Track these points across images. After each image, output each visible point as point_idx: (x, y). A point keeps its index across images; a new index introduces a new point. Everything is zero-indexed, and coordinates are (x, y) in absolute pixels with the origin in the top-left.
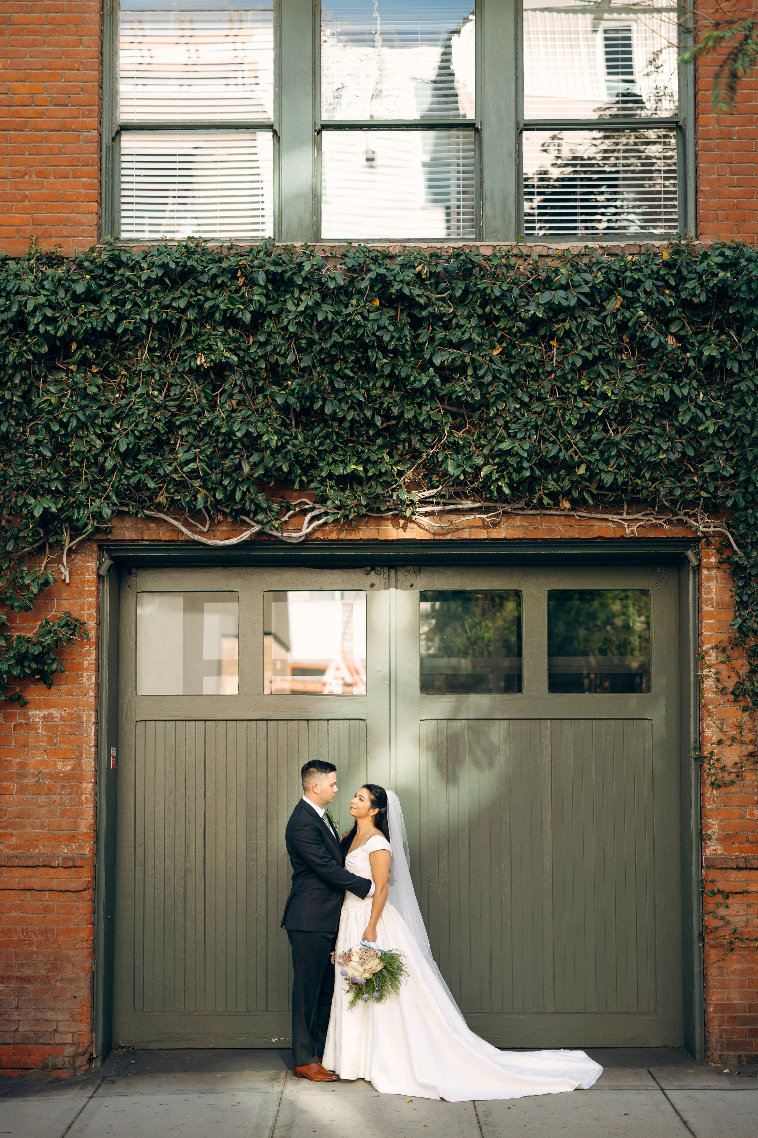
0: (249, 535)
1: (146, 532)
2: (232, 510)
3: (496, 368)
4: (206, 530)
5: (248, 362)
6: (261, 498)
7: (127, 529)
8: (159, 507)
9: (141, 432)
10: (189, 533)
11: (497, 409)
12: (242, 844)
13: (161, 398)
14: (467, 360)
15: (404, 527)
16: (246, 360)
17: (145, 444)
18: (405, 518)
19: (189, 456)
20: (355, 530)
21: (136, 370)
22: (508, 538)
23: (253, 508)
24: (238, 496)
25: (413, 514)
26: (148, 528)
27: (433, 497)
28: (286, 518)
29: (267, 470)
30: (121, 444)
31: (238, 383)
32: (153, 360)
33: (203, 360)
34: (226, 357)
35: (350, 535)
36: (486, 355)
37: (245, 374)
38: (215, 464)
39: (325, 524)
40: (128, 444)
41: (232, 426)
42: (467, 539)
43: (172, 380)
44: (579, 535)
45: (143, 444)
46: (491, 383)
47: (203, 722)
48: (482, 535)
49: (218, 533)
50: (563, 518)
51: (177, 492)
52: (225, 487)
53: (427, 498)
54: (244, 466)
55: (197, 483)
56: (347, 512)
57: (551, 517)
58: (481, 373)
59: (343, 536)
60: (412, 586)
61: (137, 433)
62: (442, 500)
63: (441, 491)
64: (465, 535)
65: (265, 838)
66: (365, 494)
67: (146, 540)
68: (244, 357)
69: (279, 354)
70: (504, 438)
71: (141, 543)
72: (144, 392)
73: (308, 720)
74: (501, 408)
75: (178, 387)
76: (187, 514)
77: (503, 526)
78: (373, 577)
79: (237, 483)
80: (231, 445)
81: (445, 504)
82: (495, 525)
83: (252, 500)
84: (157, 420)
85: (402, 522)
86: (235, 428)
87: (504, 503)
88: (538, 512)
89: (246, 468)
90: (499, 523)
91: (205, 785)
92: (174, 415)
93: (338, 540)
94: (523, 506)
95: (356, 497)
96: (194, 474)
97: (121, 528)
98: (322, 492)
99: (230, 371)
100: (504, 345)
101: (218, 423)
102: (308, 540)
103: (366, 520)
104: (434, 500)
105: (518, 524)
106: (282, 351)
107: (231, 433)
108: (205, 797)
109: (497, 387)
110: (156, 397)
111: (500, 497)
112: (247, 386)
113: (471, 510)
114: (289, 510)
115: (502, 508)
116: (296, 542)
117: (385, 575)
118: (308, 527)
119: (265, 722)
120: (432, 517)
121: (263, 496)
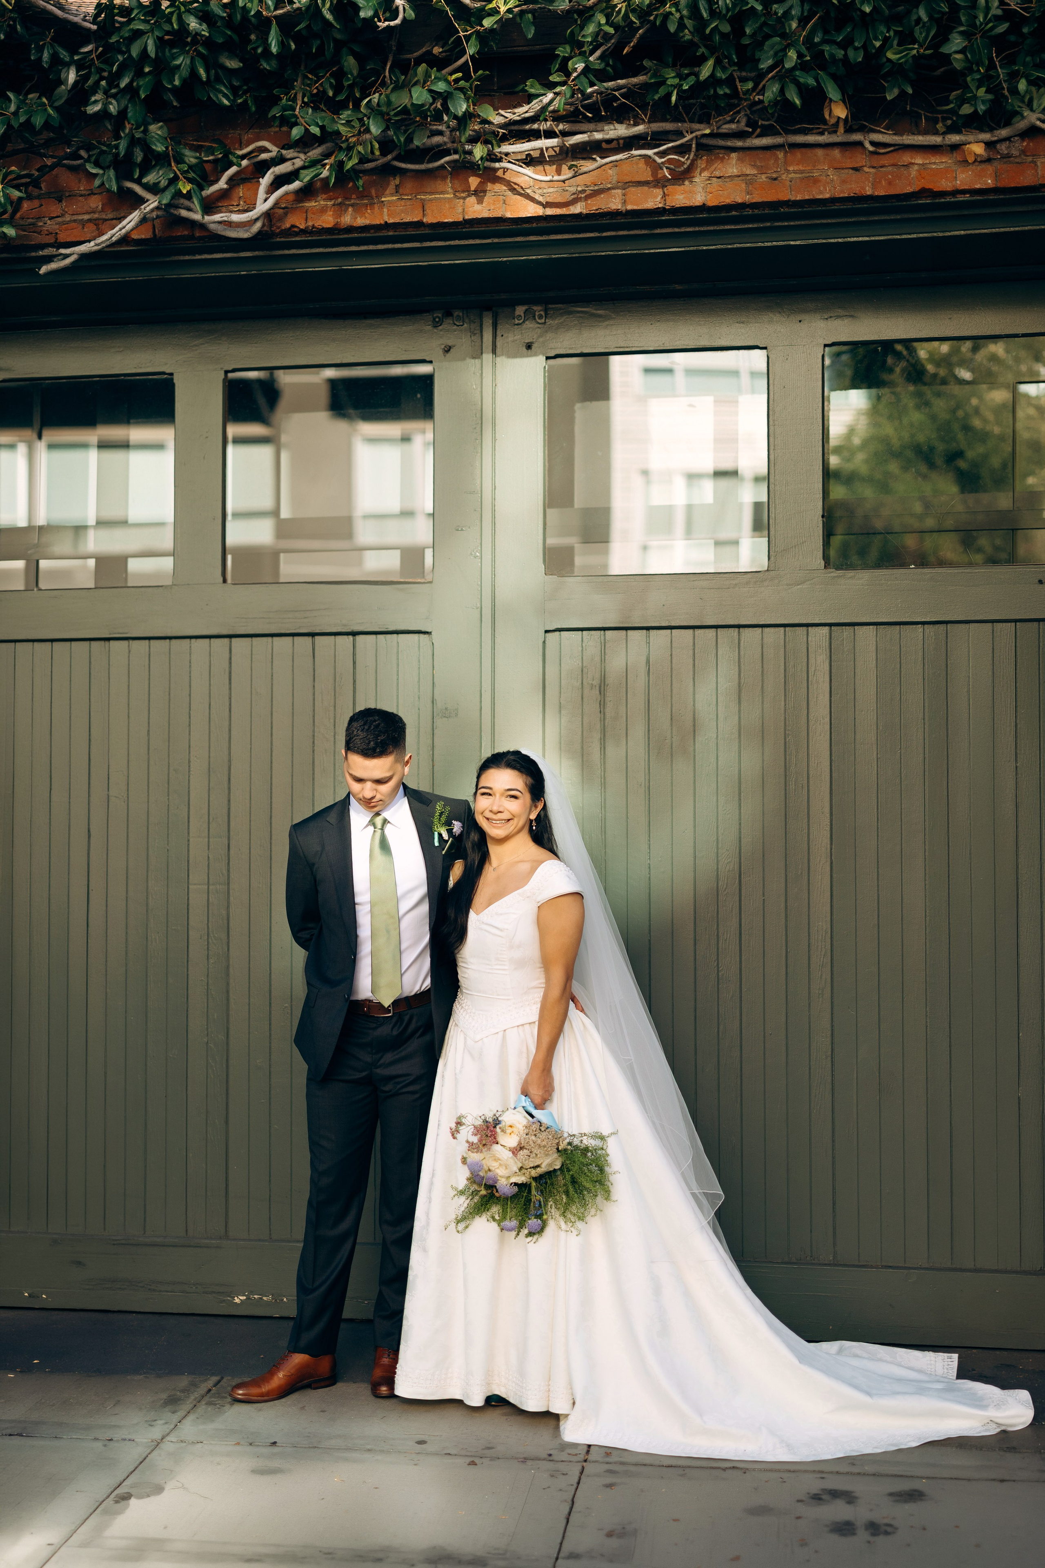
0: (136, 219)
6: (156, 131)
15: (480, 194)
18: (477, 169)
20: (372, 205)
22: (711, 203)
23: (138, 155)
25: (492, 157)
27: (536, 117)
28: (220, 184)
35: (362, 215)
39: (307, 192)
42: (616, 214)
44: (874, 186)
47: (104, 644)
48: (652, 200)
50: (836, 153)
53: (526, 121)
56: (344, 157)
57: (809, 152)
59: (347, 219)
60: (530, 346)
62: (561, 127)
64: (614, 202)
66: (382, 114)
73: (313, 635)
77: (700, 179)
78: (448, 332)
81: (565, 134)
82: (682, 176)
83: (134, 140)
85: (474, 182)
88: (779, 140)
90: (689, 171)
93: (335, 230)
94: (743, 126)
95: (358, 121)
98: (285, 109)
102: (273, 235)
103: (397, 181)
104: (543, 126)
105: (735, 171)
108: (108, 797)
111: (686, 106)
113: (624, 144)
114: (230, 165)
115: (692, 133)
116: (244, 234)
117: (473, 326)
118: (266, 200)
119: (226, 640)
120: (540, 168)
121: (161, 128)
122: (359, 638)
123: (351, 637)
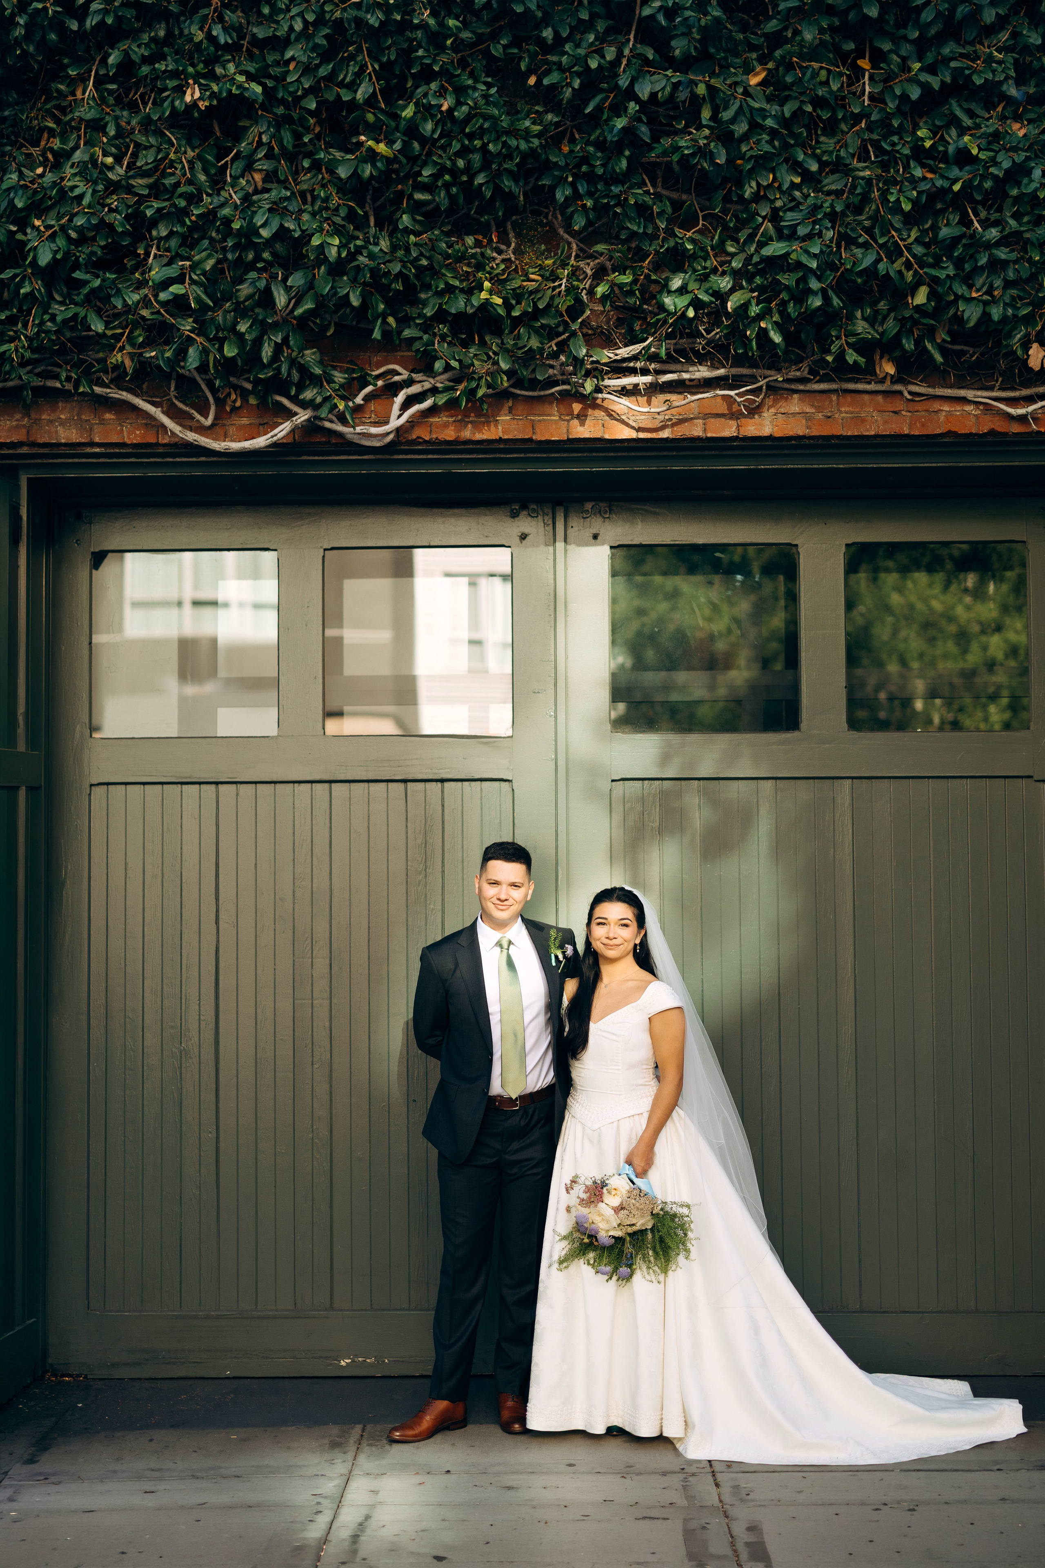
0: (288, 429)
1: (97, 429)
2: (257, 382)
3: (756, 105)
4: (209, 422)
5: (283, 101)
6: (310, 356)
7: (63, 423)
8: (119, 379)
9: (80, 230)
10: (177, 429)
11: (758, 184)
12: (285, 1006)
13: (121, 171)
14: (701, 89)
15: (582, 417)
16: (280, 95)
17: (88, 251)
18: (582, 398)
19: (172, 272)
20: (488, 423)
21: (73, 119)
22: (777, 435)
23: (296, 376)
24: (267, 352)
25: (598, 390)
26: (102, 422)
27: (635, 358)
28: (359, 400)
29: (321, 303)
30: (40, 251)
31: (265, 139)
32: (103, 99)
33: (197, 95)
34: (240, 87)
35: (480, 431)
36: (736, 84)
37: (279, 123)
38: (222, 293)
39: (433, 410)
40: (56, 252)
41: (252, 217)
42: (699, 439)
43: (142, 139)
44: (910, 428)
45: (83, 254)
46: (745, 137)
47: (213, 787)
48: (729, 430)
49: (232, 430)
50: (880, 398)
51: (149, 343)
52: (241, 336)
53: (624, 360)
54: (275, 294)
55: (187, 326)
56: (474, 384)
57: (858, 397)
58: (727, 115)
59: (467, 433)
60: (595, 537)
61: (73, 235)
62: (653, 366)
63: (649, 347)
64: (696, 430)
65: (327, 995)
66: (507, 351)
67: (99, 445)
68: (274, 89)
69: (341, 85)
70: (771, 239)
71: (89, 450)
72: (86, 158)
73: (405, 781)
74: (765, 184)
75: (152, 151)
76: (173, 392)
77: (767, 414)
78: (525, 524)
79: (264, 328)
80: (251, 256)
81: (658, 372)
82: (754, 411)
83: (293, 362)
84: (111, 210)
85: (577, 407)
86: (259, 220)
87: (769, 369)
88: (834, 386)
89: (281, 299)
90: (758, 407)
91: (217, 899)
92: (142, 199)
93: (456, 442)
94: (805, 374)
95: (489, 357)
96: (179, 305)
97: (51, 422)
98: (425, 346)
99: (250, 118)
100: (770, 65)
101: (226, 211)
102: (401, 444)
103: (510, 404)
104: (638, 365)
105: (797, 409)
106: (348, 80)
107: (252, 231)
108: (217, 922)
109: (758, 142)
110: (111, 168)
111: (762, 357)
112: (282, 147)
113: (707, 384)
114: (365, 384)
115: (765, 378)
116: (378, 444)
117: (546, 518)
118: (399, 416)
119: (327, 785)
120: (633, 398)
121: (314, 353)
122: (446, 784)
123: (439, 784)
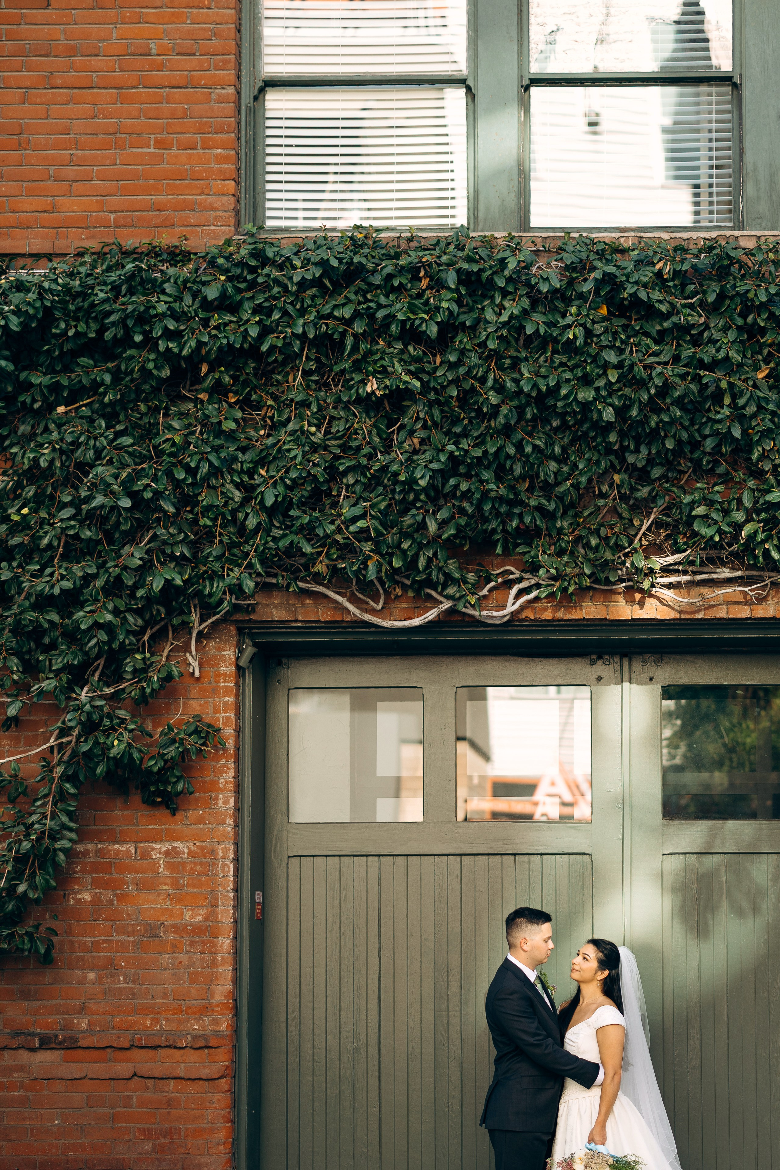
0: (436, 614)
1: (300, 610)
2: (414, 582)
3: (762, 395)
4: (379, 607)
5: (434, 389)
6: (452, 566)
7: (276, 607)
8: (317, 578)
9: (293, 480)
10: (358, 612)
11: (763, 449)
12: (429, 1016)
13: (320, 436)
14: (724, 385)
15: (641, 604)
16: (432, 385)
17: (299, 495)
18: (641, 591)
19: (357, 511)
20: (576, 607)
21: (286, 399)
23: (442, 578)
24: (422, 563)
25: (653, 586)
26: (304, 606)
27: (679, 563)
28: (485, 592)
29: (459, 529)
30: (266, 495)
31: (422, 415)
32: (308, 387)
33: (375, 386)
34: (405, 382)
35: (570, 613)
36: (748, 379)
37: (431, 404)
38: (391, 521)
39: (537, 599)
40: (276, 496)
41: (413, 473)
42: (723, 619)
43: (334, 413)
45: (296, 496)
46: (754, 416)
47: (376, 858)
48: (744, 613)
49: (395, 612)
51: (341, 558)
52: (404, 552)
53: (671, 565)
54: (429, 524)
55: (367, 547)
56: (566, 584)
58: (741, 402)
59: (560, 614)
60: (651, 679)
61: (288, 482)
62: (691, 568)
63: (689, 555)
64: (722, 613)
65: (458, 1008)
66: (589, 560)
67: (301, 621)
68: (428, 382)
69: (474, 378)
70: (772, 487)
71: (293, 624)
72: (297, 427)
73: (514, 855)
74: (768, 448)
75: (343, 421)
76: (354, 587)
77: (771, 602)
78: (600, 669)
79: (421, 547)
80: (412, 496)
81: (695, 573)
82: (761, 600)
83: (440, 569)
84: (314, 465)
85: (638, 596)
86: (418, 474)
87: (772, 571)
89: (432, 527)
90: (765, 597)
91: (379, 939)
92: (337, 457)
93: (553, 620)
95: (577, 564)
96: (363, 534)
97: (268, 605)
98: (533, 558)
99: (411, 400)
100: (772, 365)
101: (395, 468)
102: (514, 621)
103: (591, 594)
104: (681, 568)
106: (479, 374)
107: (412, 481)
108: (379, 956)
109: (763, 420)
110: (313, 434)
111: (767, 565)
112: (433, 420)
113: (729, 581)
114: (490, 581)
115: (770, 578)
116: (498, 622)
117: (616, 665)
118: (513, 604)
119: (458, 857)
120: (677, 590)
121: (454, 563)
122: (544, 857)
123: (539, 857)
